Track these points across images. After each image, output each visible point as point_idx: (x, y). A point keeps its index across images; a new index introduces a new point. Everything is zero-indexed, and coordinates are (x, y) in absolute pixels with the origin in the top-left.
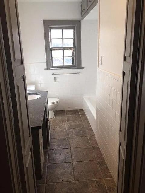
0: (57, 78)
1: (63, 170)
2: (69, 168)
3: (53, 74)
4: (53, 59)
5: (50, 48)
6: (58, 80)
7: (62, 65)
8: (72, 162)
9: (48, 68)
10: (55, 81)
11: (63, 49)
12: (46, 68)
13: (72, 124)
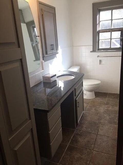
0: (102, 61)
1: (80, 156)
2: (87, 155)
3: (98, 56)
4: (100, 41)
5: (98, 30)
6: (103, 62)
7: (109, 47)
8: (93, 150)
9: (94, 51)
10: (100, 64)
11: (111, 30)
12: (92, 51)
13: (110, 108)
